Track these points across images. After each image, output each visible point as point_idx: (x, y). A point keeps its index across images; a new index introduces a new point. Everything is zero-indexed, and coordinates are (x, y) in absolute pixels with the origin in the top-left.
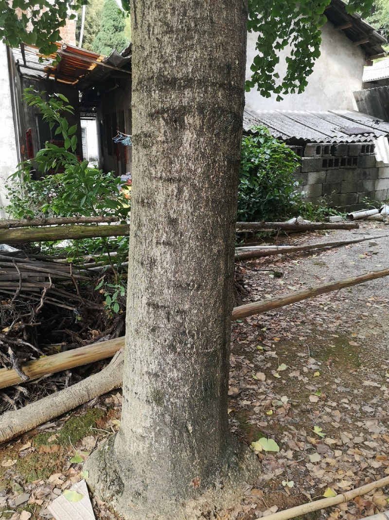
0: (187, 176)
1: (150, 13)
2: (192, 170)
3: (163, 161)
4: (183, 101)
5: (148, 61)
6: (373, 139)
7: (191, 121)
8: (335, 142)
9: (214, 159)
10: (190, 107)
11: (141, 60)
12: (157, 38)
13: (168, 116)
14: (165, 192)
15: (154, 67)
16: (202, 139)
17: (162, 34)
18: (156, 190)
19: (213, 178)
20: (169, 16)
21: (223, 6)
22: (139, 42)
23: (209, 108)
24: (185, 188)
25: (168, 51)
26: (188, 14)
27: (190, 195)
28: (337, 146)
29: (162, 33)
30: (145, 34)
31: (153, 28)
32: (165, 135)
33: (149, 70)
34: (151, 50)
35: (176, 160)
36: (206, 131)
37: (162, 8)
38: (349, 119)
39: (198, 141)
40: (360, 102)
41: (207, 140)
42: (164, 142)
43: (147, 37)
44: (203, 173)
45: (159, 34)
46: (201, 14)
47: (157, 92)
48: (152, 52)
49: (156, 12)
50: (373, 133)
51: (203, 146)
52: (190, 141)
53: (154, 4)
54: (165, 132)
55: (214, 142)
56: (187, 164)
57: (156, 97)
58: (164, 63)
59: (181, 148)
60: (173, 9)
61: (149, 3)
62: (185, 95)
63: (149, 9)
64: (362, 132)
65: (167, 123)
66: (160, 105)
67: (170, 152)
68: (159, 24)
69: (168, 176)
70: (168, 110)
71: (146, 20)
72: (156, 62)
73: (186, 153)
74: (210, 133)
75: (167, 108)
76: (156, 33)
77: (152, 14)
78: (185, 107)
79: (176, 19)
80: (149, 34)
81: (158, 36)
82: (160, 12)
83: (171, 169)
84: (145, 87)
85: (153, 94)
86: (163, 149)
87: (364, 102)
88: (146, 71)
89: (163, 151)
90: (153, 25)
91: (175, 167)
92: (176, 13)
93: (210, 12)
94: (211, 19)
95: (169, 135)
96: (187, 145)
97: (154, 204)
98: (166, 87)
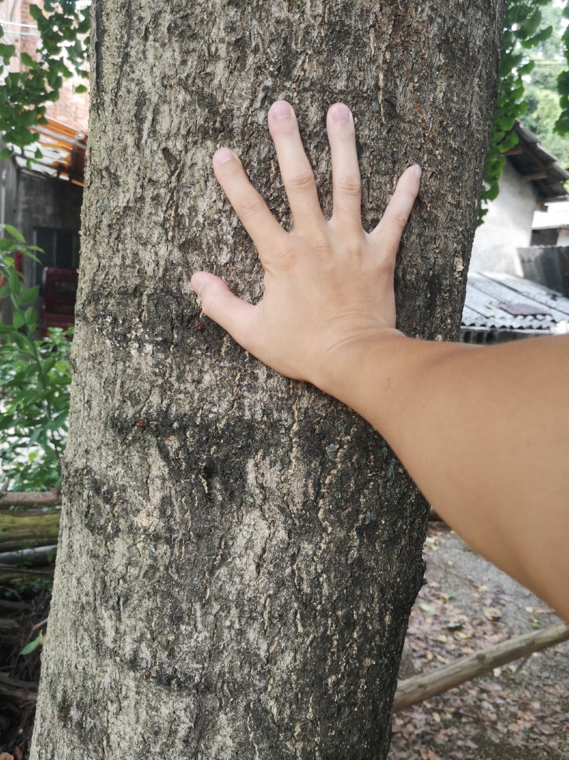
0: (238, 676)
1: (150, 54)
2: (258, 656)
3: (148, 604)
4: (246, 402)
5: (128, 230)
6: (552, 324)
7: (272, 477)
8: (493, 326)
9: (348, 616)
10: (274, 426)
11: (106, 222)
12: (166, 151)
13: (183, 446)
14: (143, 716)
15: (147, 256)
16: (307, 548)
17: (186, 137)
18: (112, 695)
19: (337, 683)
20: (219, 69)
21: (440, 59)
22: (104, 155)
23: (347, 434)
24: (222, 716)
25: (203, 205)
26: (296, 72)
27: (240, 744)
28: (496, 334)
29: (189, 132)
30: (125, 128)
31: (156, 112)
32: (163, 513)
33: (128, 262)
34: (139, 190)
35: (199, 614)
36: (325, 519)
37: (194, 37)
38: (510, 288)
39: (291, 551)
40: (527, 264)
41: (327, 551)
42: (156, 538)
43: (129, 140)
44: (302, 672)
45: (176, 135)
46: (351, 77)
47: (149, 348)
48: (142, 199)
49: (171, 54)
50: (550, 315)
51: (308, 573)
52: (258, 550)
53: (166, 20)
54: (166, 501)
55: (354, 553)
56: (241, 632)
57: (143, 367)
58: (184, 247)
59: (223, 571)
60: (240, 44)
61: (147, 15)
62: (256, 378)
63: (146, 38)
64: (533, 312)
65: (176, 474)
66: (155, 399)
67: (176, 577)
68: (180, 97)
69: (161, 664)
70: (183, 428)
71: (133, 80)
72: (155, 239)
73: (241, 593)
74: (342, 524)
75: (179, 418)
76: (164, 131)
77: (156, 57)
78: (250, 427)
79: (245, 86)
80: (140, 130)
81: (170, 144)
82: (188, 52)
83: (177, 639)
84: (109, 319)
85: (134, 352)
86: (150, 562)
87: (533, 264)
88: (118, 261)
89: (151, 566)
90: (155, 99)
91: (190, 636)
92: (250, 60)
93: (389, 73)
94: (390, 103)
95: (177, 515)
96: (247, 564)
97: (100, 742)
98: (183, 340)
